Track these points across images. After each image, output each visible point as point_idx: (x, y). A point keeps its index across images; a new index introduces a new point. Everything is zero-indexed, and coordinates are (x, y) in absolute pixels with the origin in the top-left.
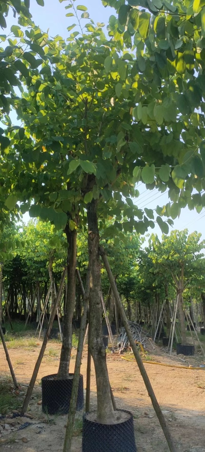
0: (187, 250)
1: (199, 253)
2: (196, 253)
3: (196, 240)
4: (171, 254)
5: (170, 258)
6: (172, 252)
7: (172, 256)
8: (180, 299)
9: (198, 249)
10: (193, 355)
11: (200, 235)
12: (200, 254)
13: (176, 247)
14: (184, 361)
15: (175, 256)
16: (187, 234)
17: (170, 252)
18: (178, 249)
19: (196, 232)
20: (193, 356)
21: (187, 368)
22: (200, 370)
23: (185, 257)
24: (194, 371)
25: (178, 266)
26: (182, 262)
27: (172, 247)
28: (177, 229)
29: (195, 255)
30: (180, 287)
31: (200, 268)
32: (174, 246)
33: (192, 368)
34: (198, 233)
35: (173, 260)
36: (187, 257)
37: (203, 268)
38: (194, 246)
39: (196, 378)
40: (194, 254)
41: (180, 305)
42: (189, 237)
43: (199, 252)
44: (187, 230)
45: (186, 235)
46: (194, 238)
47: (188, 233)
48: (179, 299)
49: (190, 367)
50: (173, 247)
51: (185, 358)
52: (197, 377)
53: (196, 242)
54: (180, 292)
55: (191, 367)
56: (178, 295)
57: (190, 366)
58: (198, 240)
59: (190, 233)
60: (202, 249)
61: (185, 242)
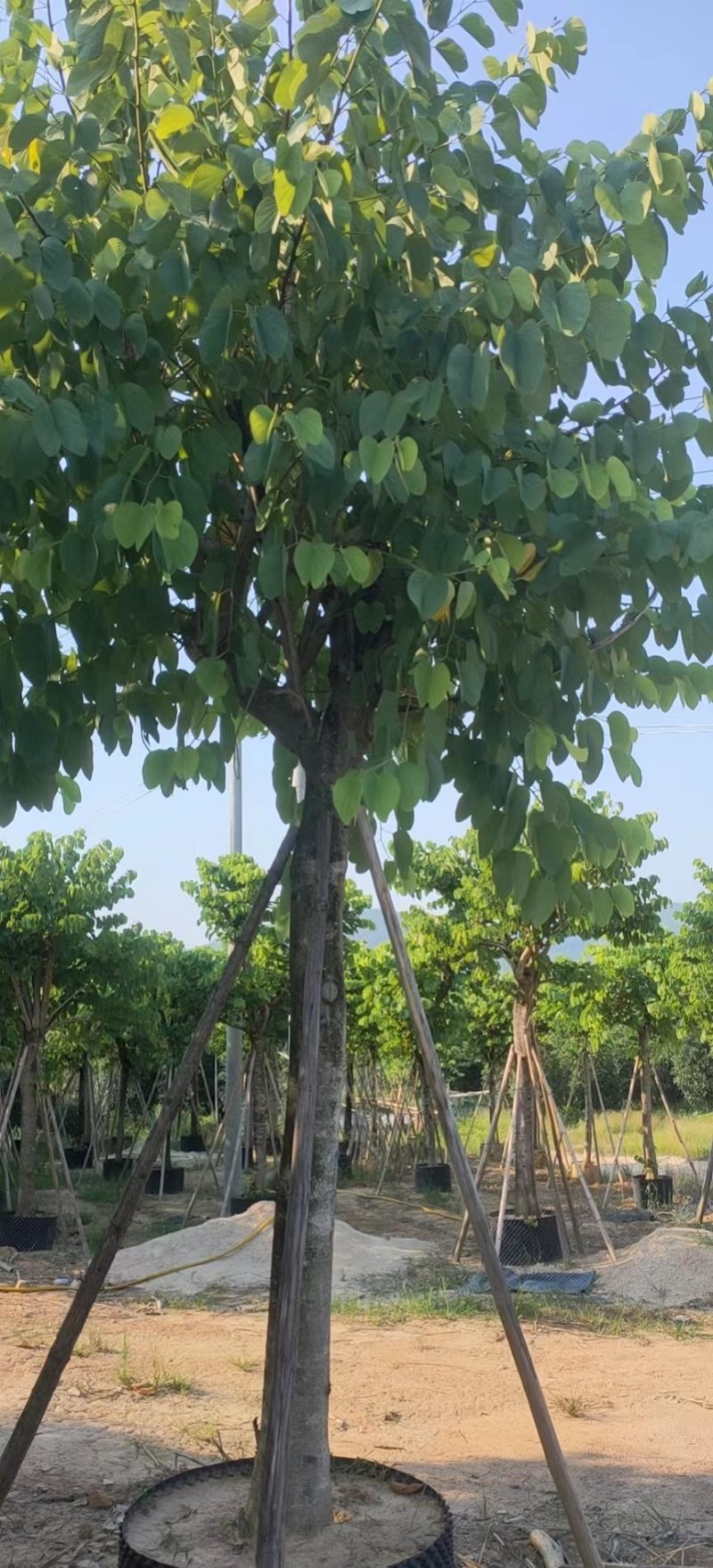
0: (71, 900)
1: (111, 913)
2: (102, 913)
3: (103, 870)
4: (17, 910)
5: (10, 924)
6: (21, 905)
7: (19, 916)
8: (30, 1062)
9: (108, 899)
10: (50, 1249)
11: (120, 854)
12: (115, 916)
13: (34, 890)
14: (9, 1268)
15: (28, 917)
16: (82, 846)
17: (14, 904)
18: (42, 893)
19: (109, 844)
20: (46, 1253)
21: (7, 1291)
22: (50, 1295)
23: (62, 922)
24: (27, 1298)
25: (35, 952)
26: (49, 937)
27: (23, 888)
28: (47, 831)
29: (98, 919)
30: (36, 1022)
31: (110, 961)
32: (29, 883)
33: (23, 1288)
34: (113, 848)
35: (21, 930)
36: (67, 921)
37: (115, 961)
38: (93, 889)
39: (25, 1320)
40: (93, 914)
41: (28, 1080)
42: (85, 856)
43: (110, 908)
44: (82, 833)
45: (78, 850)
46: (98, 864)
47: (86, 843)
48: (26, 1063)
49: (17, 1287)
50: (26, 887)
51: (17, 1258)
52: (28, 1316)
53: (104, 878)
54: (32, 1040)
55: (22, 1285)
56: (26, 1048)
57: (20, 1282)
58: (113, 868)
59: (90, 844)
60: (121, 900)
61: (70, 873)
